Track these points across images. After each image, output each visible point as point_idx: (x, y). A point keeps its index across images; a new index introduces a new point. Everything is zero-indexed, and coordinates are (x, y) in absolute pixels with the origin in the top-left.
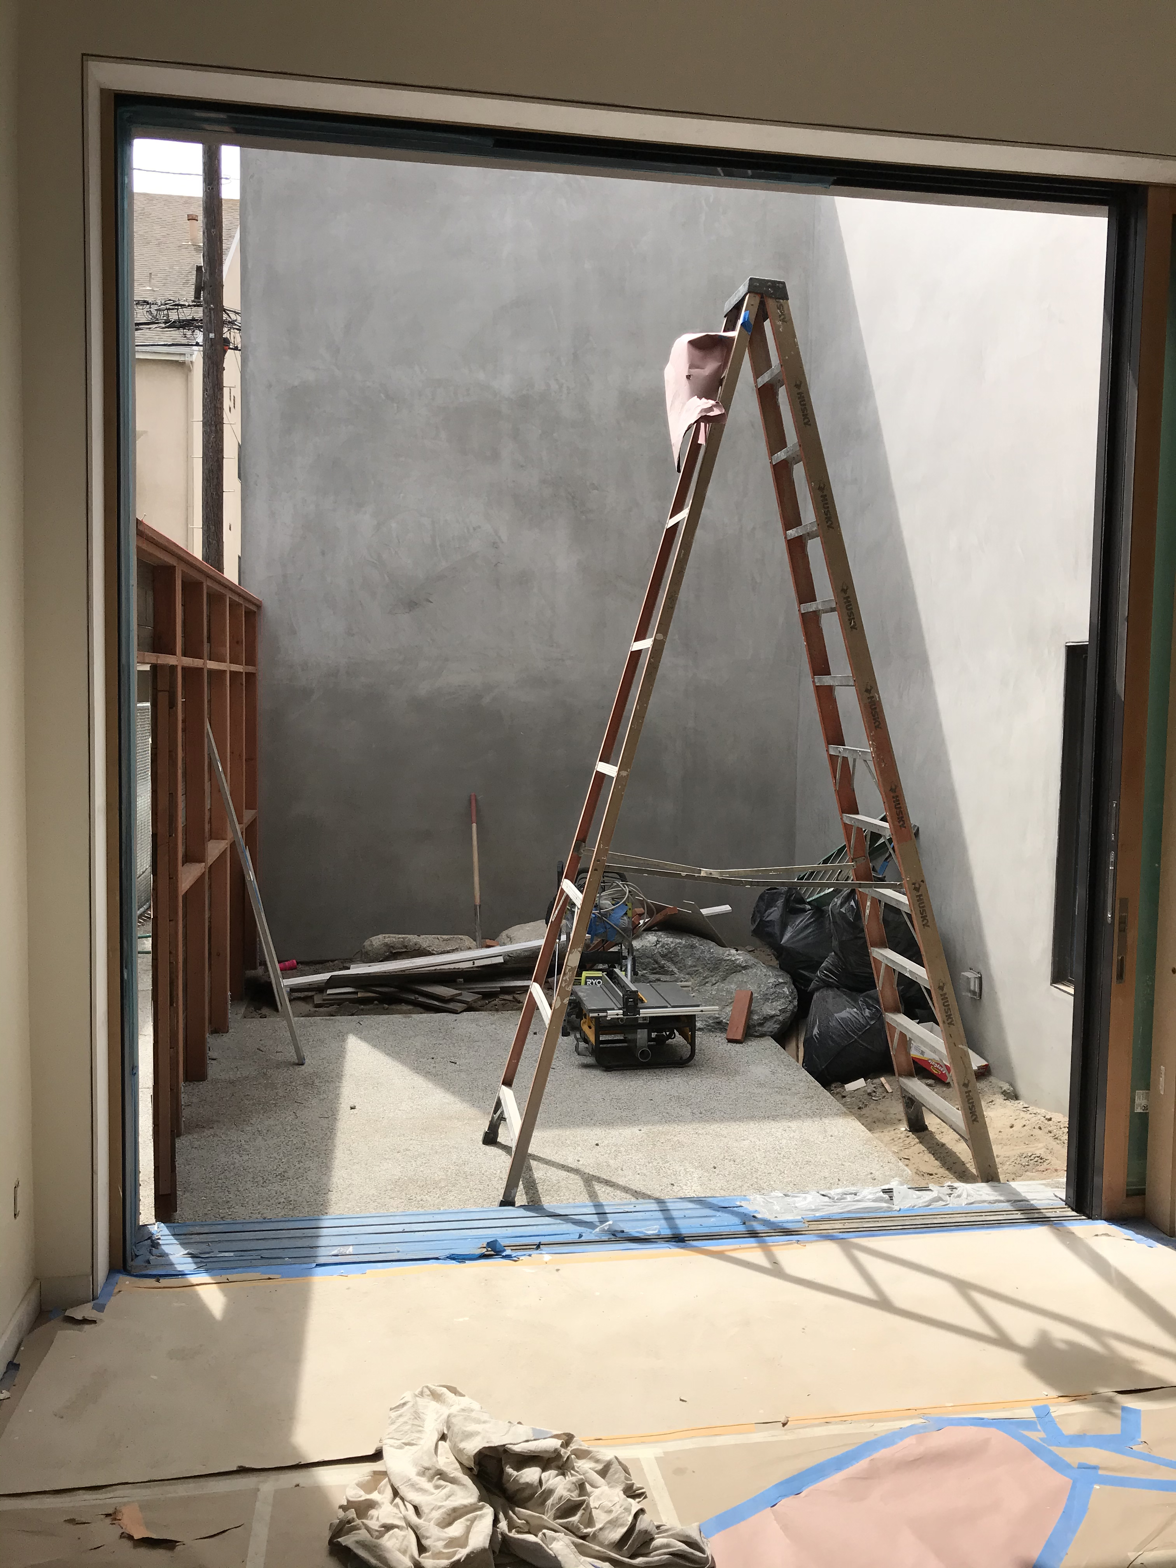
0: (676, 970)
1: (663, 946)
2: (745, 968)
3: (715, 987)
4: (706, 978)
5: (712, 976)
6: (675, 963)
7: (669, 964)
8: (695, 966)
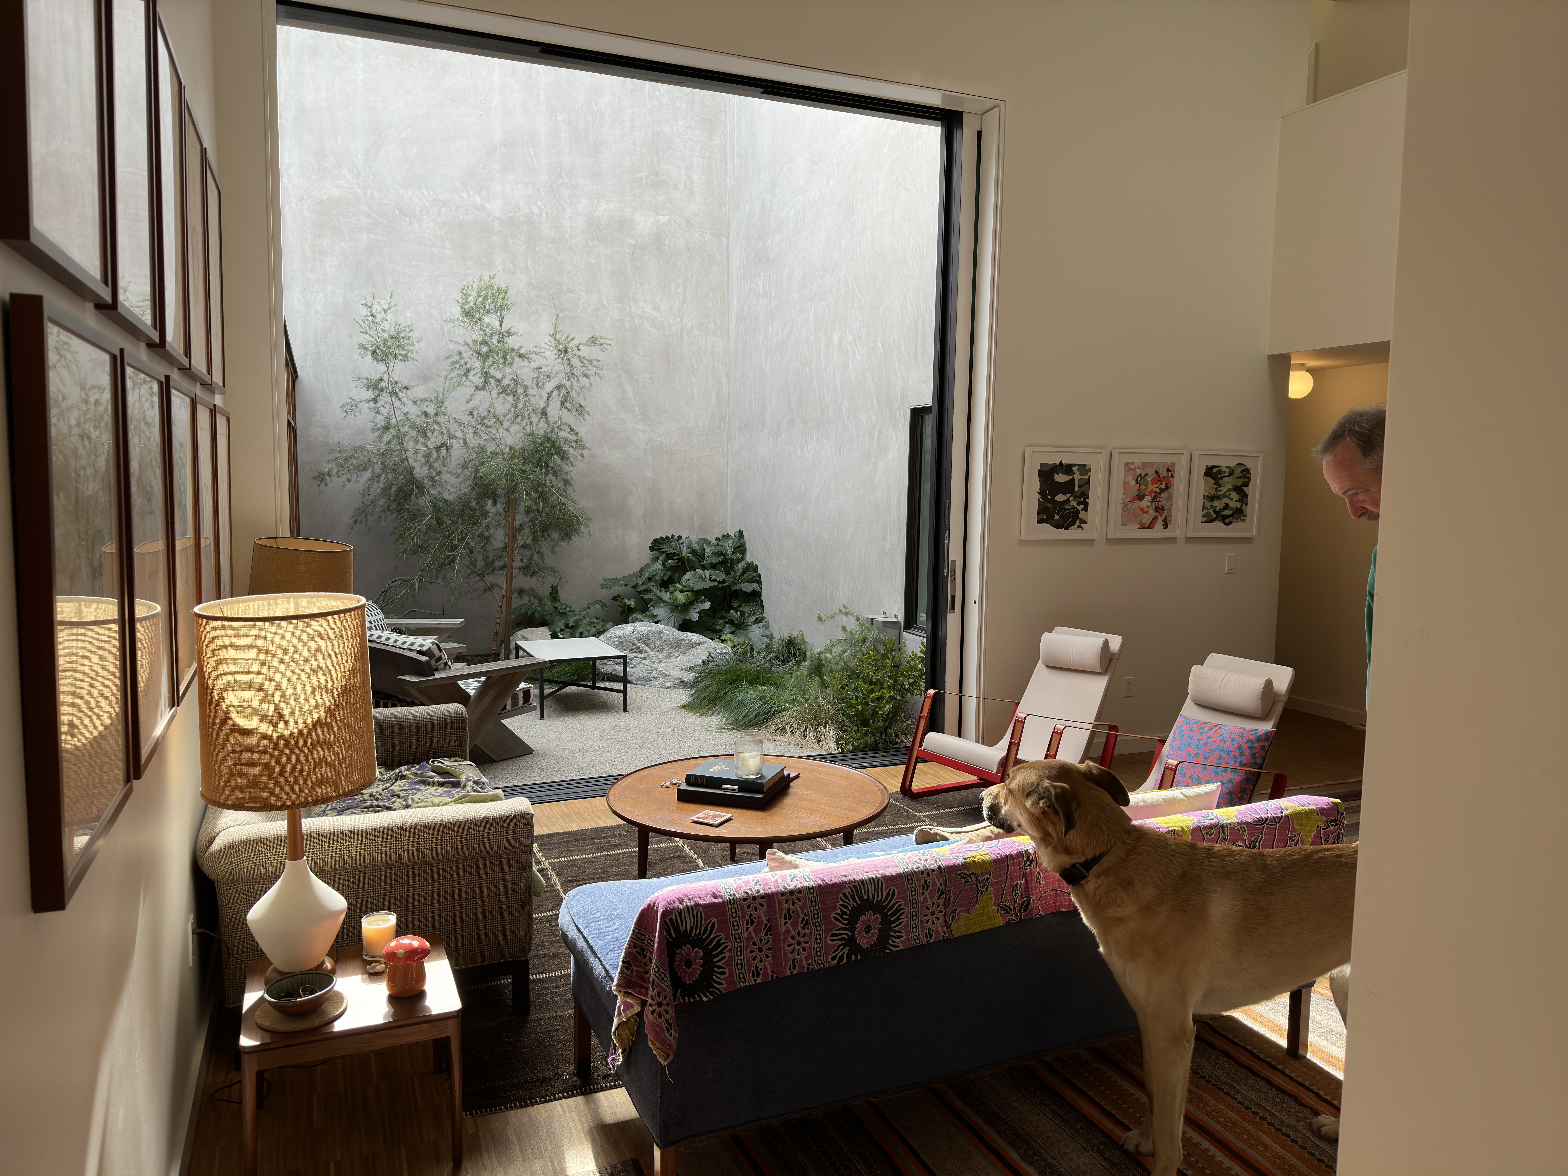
0: (648, 649)
1: (638, 633)
2: (699, 644)
3: (678, 659)
4: (670, 653)
5: (676, 652)
6: (647, 645)
7: (643, 646)
8: (662, 646)
